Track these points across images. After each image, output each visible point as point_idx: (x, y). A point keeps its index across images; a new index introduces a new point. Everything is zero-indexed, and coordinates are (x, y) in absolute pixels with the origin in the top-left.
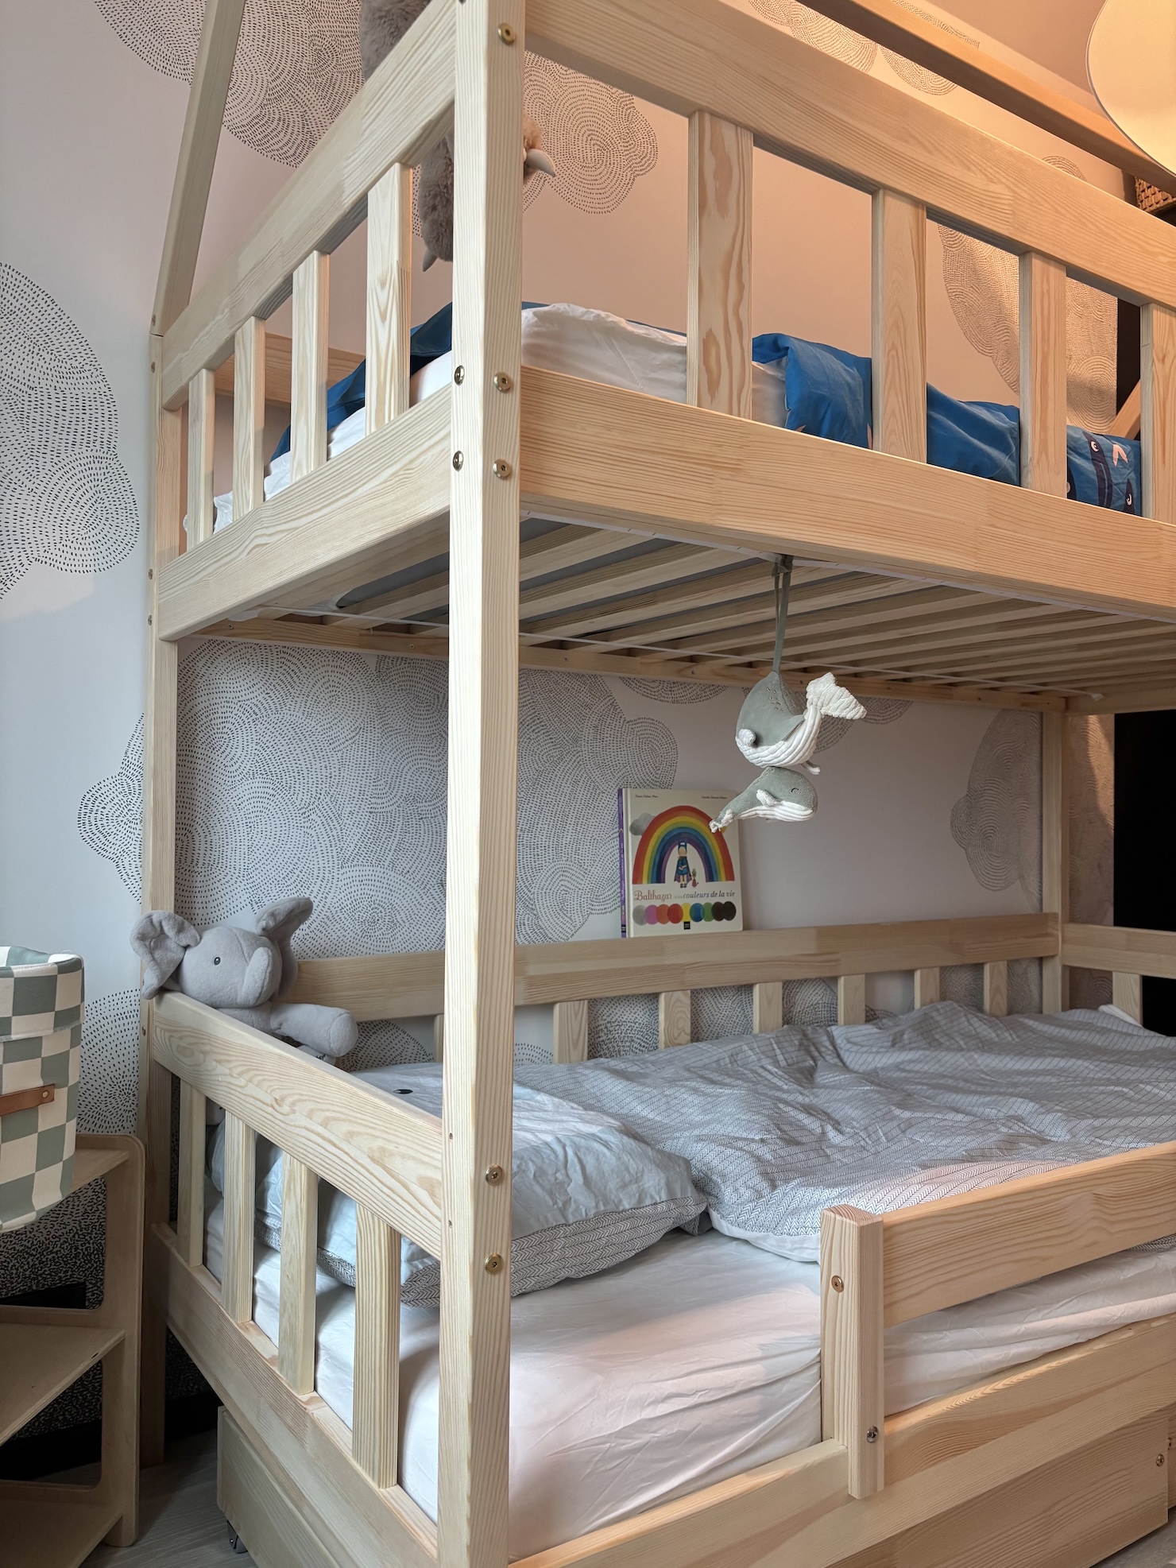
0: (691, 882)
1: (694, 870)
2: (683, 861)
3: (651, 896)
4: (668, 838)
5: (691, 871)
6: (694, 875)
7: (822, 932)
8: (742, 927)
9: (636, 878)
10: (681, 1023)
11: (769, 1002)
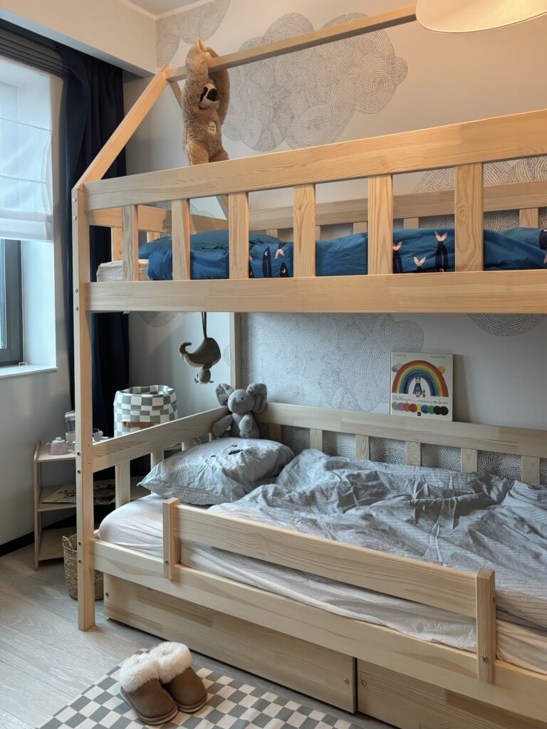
0: (422, 395)
2: (418, 385)
3: (401, 399)
4: (410, 374)
5: (422, 390)
6: (424, 392)
7: (504, 430)
8: (451, 419)
9: (394, 390)
10: (415, 456)
11: (468, 458)
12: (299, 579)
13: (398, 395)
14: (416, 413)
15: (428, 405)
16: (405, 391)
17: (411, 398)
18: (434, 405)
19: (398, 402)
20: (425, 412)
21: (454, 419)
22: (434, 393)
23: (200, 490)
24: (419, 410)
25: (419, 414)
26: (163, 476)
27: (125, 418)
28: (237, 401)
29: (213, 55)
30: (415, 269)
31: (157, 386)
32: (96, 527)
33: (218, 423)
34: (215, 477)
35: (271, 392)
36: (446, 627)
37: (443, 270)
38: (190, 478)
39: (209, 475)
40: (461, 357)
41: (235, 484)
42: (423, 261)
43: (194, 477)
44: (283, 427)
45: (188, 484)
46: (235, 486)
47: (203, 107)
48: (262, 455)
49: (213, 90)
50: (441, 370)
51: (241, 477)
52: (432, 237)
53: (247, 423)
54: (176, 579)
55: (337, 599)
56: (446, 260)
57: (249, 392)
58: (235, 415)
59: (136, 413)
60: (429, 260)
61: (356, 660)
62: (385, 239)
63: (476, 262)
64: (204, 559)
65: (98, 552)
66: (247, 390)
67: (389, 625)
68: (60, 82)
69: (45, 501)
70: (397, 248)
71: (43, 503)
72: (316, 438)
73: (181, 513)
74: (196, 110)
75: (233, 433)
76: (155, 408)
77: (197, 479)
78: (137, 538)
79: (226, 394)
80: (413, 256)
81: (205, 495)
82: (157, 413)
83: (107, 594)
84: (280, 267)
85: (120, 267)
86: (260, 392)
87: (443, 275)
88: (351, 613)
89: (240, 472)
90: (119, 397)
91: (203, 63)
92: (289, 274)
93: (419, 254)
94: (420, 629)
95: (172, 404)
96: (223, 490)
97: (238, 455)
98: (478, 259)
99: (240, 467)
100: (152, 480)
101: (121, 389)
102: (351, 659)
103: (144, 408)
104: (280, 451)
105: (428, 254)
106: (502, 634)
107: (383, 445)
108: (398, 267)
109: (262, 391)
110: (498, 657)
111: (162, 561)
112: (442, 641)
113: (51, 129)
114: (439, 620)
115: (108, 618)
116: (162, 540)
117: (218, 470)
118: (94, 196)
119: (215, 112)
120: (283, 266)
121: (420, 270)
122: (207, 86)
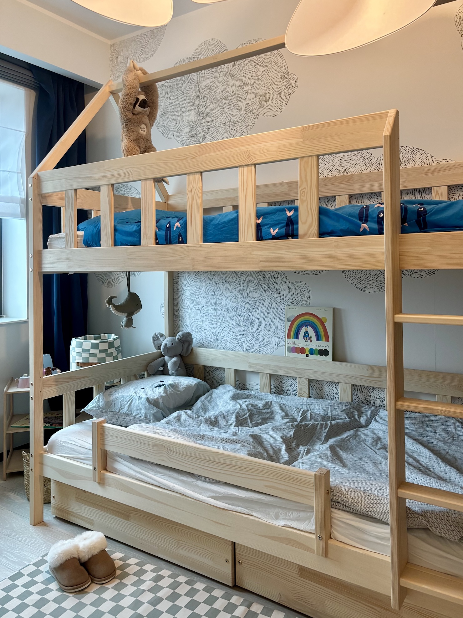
0: (310, 340)
1: (311, 336)
2: (306, 332)
3: (294, 343)
4: (301, 324)
5: (310, 336)
6: (311, 338)
7: (371, 367)
8: (331, 360)
9: (289, 337)
10: (304, 390)
11: (345, 391)
12: (190, 480)
13: (292, 340)
14: (305, 354)
15: (314, 348)
16: (297, 337)
17: (301, 343)
18: (319, 348)
19: (292, 346)
20: (312, 354)
21: (334, 359)
22: (318, 339)
23: (128, 414)
24: (307, 352)
25: (307, 356)
26: (101, 404)
27: (78, 359)
28: (168, 346)
29: (145, 73)
30: (271, 237)
31: (107, 334)
32: (45, 443)
33: (152, 364)
34: (140, 404)
35: (196, 338)
36: (295, 515)
37: (291, 238)
38: (121, 405)
39: (136, 403)
40: (339, 310)
41: (155, 410)
42: (276, 231)
43: (125, 405)
44: (205, 367)
45: (120, 410)
46: (155, 411)
47: (136, 113)
48: (183, 388)
49: (144, 100)
50: (323, 320)
51: (161, 404)
52: (284, 213)
53: (175, 363)
54: (102, 482)
55: (217, 495)
56: (293, 230)
57: (178, 339)
58: (166, 358)
59: (86, 355)
60: (280, 231)
61: (235, 543)
62: (250, 214)
63: (313, 232)
64: (123, 466)
65: (46, 461)
66: (177, 337)
67: (254, 514)
68: (33, 94)
69: (12, 425)
70: (259, 221)
71: (12, 427)
72: (230, 376)
73: (105, 430)
74: (130, 115)
75: (165, 372)
76: (101, 351)
77: (126, 406)
78: (74, 451)
79: (160, 340)
80: (270, 227)
81: (132, 418)
82: (103, 355)
83: (53, 497)
84: (177, 236)
85: (63, 238)
86: (187, 340)
87: (291, 242)
88: (227, 505)
89: (161, 401)
90: (74, 342)
91: (135, 79)
92: (184, 242)
93: (274, 226)
94: (277, 517)
95: (116, 348)
96: (146, 414)
97: (162, 388)
98: (315, 229)
99: (162, 397)
100: (93, 407)
101: (77, 336)
102: (230, 543)
103: (92, 351)
104: (198, 385)
105: (280, 226)
106: (335, 519)
107: (281, 381)
108: (259, 237)
109: (189, 339)
110: (332, 537)
111: (91, 468)
112: (292, 526)
113: (25, 131)
114: (290, 510)
115: (55, 516)
116: (91, 452)
117: (143, 399)
118: (45, 183)
119: (146, 117)
120: (180, 235)
121: (274, 238)
122: (138, 97)
